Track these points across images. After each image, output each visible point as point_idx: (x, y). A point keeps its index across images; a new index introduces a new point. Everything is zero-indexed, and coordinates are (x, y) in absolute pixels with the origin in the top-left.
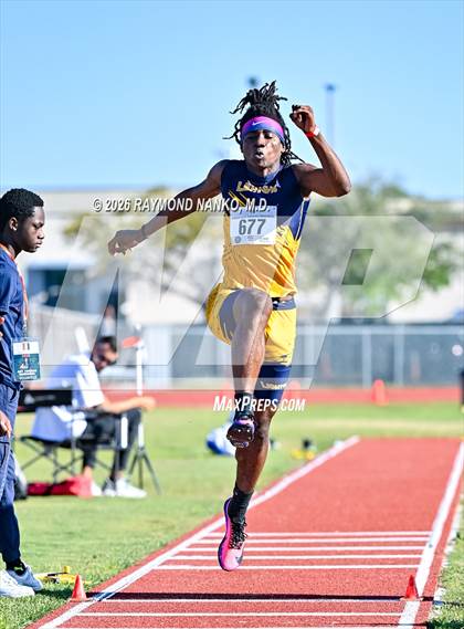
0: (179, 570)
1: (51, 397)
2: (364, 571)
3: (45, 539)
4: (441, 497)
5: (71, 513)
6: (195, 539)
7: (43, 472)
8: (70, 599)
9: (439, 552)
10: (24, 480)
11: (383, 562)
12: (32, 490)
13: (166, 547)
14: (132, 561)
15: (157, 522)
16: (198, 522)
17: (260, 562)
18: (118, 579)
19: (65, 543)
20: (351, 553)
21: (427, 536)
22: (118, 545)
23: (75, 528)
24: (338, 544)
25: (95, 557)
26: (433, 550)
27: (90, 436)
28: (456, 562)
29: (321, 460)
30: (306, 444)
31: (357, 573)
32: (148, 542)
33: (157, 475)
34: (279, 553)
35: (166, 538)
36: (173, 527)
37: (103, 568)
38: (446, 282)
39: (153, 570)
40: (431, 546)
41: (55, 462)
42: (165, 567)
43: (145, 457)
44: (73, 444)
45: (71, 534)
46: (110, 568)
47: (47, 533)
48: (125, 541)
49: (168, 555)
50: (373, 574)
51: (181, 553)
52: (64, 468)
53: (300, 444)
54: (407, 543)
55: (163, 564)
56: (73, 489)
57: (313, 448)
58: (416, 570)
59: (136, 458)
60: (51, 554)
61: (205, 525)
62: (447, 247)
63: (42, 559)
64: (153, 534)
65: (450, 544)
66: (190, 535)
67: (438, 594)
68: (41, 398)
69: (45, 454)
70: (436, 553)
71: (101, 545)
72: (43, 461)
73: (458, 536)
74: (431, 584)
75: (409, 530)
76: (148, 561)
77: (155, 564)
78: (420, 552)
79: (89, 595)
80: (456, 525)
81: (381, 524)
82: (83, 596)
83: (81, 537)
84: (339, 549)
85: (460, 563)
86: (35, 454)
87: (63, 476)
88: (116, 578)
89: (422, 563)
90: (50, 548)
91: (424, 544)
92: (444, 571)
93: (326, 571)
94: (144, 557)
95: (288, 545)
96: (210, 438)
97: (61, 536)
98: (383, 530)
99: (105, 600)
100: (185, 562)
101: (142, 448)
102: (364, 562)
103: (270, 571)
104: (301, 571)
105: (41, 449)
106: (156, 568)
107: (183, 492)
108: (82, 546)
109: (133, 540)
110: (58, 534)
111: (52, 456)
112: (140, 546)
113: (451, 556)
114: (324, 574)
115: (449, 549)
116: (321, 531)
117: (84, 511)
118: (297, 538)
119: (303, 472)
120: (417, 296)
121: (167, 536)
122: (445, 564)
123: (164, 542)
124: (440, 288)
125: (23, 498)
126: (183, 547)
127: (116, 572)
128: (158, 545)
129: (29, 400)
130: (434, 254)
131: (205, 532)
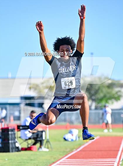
3: (25, 161)
4: (118, 150)
5: (31, 155)
6: (61, 161)
7: (25, 145)
9: (118, 163)
10: (20, 147)
12: (22, 149)
13: (54, 163)
15: (52, 157)
16: (61, 157)
19: (30, 162)
21: (115, 160)
23: (32, 158)
25: (37, 165)
32: (50, 162)
35: (54, 161)
36: (55, 158)
38: (119, 99)
41: (28, 143)
43: (49, 142)
45: (31, 160)
48: (44, 161)
49: (55, 165)
52: (30, 144)
54: (111, 162)
59: (47, 142)
61: (63, 157)
62: (120, 91)
64: (51, 160)
68: (24, 128)
71: (38, 162)
72: (25, 142)
73: (122, 160)
75: (111, 158)
78: (114, 164)
80: (122, 157)
81: (105, 157)
83: (34, 160)
84: (95, 163)
86: (22, 141)
87: (29, 146)
90: (27, 163)
91: (115, 162)
94: (49, 165)
95: (83, 162)
96: (64, 137)
101: (49, 139)
108: (34, 163)
109: (46, 161)
110: (28, 160)
111: (27, 141)
112: (48, 163)
113: (121, 165)
115: (121, 163)
118: (85, 160)
119: (86, 145)
120: (112, 103)
124: (118, 101)
125: (20, 151)
126: (58, 163)
128: (52, 163)
129: (21, 128)
130: (117, 93)
131: (63, 159)
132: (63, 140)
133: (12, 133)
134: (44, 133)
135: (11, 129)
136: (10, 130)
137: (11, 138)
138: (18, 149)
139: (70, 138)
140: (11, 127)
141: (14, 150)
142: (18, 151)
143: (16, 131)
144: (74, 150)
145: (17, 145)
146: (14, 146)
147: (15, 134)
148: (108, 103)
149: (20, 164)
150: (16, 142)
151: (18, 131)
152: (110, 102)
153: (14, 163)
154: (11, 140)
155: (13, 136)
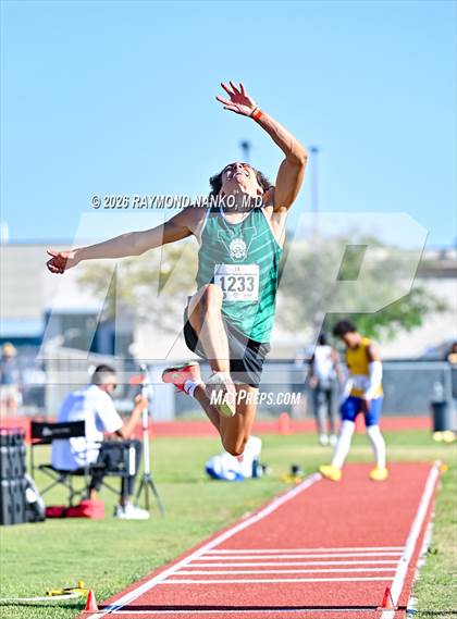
0: (180, 585)
1: (66, 430)
2: (345, 583)
3: (61, 557)
4: (414, 515)
5: (86, 533)
6: (195, 556)
7: (60, 496)
8: (83, 611)
9: (412, 565)
10: (42, 505)
11: (363, 575)
12: (50, 513)
13: (169, 563)
14: (139, 576)
15: (161, 541)
16: (198, 540)
17: (253, 576)
18: (126, 593)
19: (78, 560)
20: (334, 567)
21: (401, 551)
22: (127, 561)
23: (89, 547)
24: (322, 560)
25: (106, 573)
26: (406, 564)
27: (101, 464)
28: (427, 574)
29: (307, 484)
30: (295, 469)
31: (339, 585)
32: (153, 559)
33: (161, 498)
34: (270, 568)
35: (169, 555)
36: (175, 546)
37: (112, 582)
38: (418, 322)
39: (158, 585)
40: (404, 560)
41: (71, 488)
42: (169, 582)
43: (150, 482)
44: (87, 472)
45: (85, 552)
46: (120, 583)
47: (62, 551)
48: (133, 558)
49: (172, 571)
50: (354, 586)
51: (183, 569)
52: (79, 493)
53: (288, 470)
54: (384, 558)
55: (167, 579)
56: (87, 512)
57: (300, 473)
58: (391, 582)
59: (142, 483)
60: (66, 570)
61: (204, 543)
62: (419, 291)
63: (57, 575)
64: (158, 552)
65: (422, 558)
66: (191, 552)
67: (411, 604)
68: (57, 431)
69: (61, 481)
70: (409, 566)
71: (111, 562)
72: (60, 487)
73: (429, 551)
74: (405, 595)
75: (384, 546)
76: (153, 576)
77: (159, 580)
78: (395, 566)
79: (100, 608)
80: (427, 541)
81: (361, 540)
82: (96, 608)
83: (93, 554)
85: (432, 576)
86: (53, 481)
87: (76, 501)
88: (124, 592)
89: (397, 575)
90: (67, 565)
91: (398, 558)
92: (417, 583)
93: (311, 583)
94: (149, 573)
95: (278, 561)
96: (209, 465)
97: (76, 554)
98: (362, 546)
99: (114, 612)
100: (186, 577)
101: (148, 475)
102: (345, 575)
103: (261, 584)
104: (289, 584)
105: (57, 476)
106: (160, 582)
107: (184, 513)
108: (95, 563)
109: (140, 557)
110: (72, 552)
111: (67, 482)
112: (146, 563)
113: (422, 569)
114: (310, 586)
115: (420, 563)
116: (307, 546)
117: (97, 532)
118: (285, 554)
119: (291, 494)
120: (391, 336)
121: (170, 554)
122: (417, 576)
123: (168, 559)
124: (412, 329)
125: (42, 520)
126: (184, 563)
127: (125, 587)
128: (162, 562)
129: (46, 432)
130: (408, 298)
131: (204, 550)
132: (204, 475)
133: (12, 450)
134: (132, 451)
135: (7, 437)
136: (4, 442)
137: (8, 472)
138: (33, 514)
139: (231, 471)
140: (7, 429)
141: (19, 516)
142: (33, 521)
143: (27, 445)
144: (248, 514)
145: (31, 496)
146: (18, 499)
147: (22, 455)
148: (376, 336)
149: (43, 568)
150: (28, 485)
151: (34, 444)
152: (383, 331)
153: (20, 566)
154: (10, 478)
155: (16, 463)
